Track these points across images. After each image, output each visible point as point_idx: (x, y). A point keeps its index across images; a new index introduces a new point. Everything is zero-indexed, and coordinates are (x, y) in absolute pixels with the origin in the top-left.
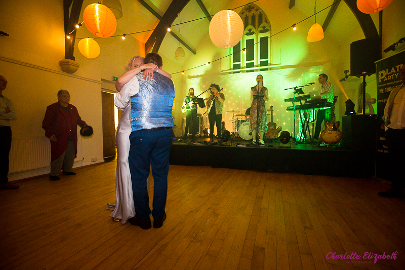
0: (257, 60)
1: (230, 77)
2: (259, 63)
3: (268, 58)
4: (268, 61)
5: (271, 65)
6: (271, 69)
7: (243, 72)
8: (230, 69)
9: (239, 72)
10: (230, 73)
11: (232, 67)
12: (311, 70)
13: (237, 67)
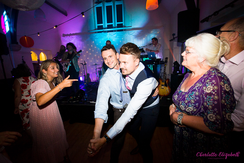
0: (115, 23)
1: (94, 36)
2: (116, 25)
3: (122, 21)
4: (122, 24)
5: (125, 27)
6: (125, 30)
7: (105, 32)
8: (95, 30)
9: (101, 32)
10: (96, 32)
11: (97, 27)
12: (152, 32)
13: (100, 28)
